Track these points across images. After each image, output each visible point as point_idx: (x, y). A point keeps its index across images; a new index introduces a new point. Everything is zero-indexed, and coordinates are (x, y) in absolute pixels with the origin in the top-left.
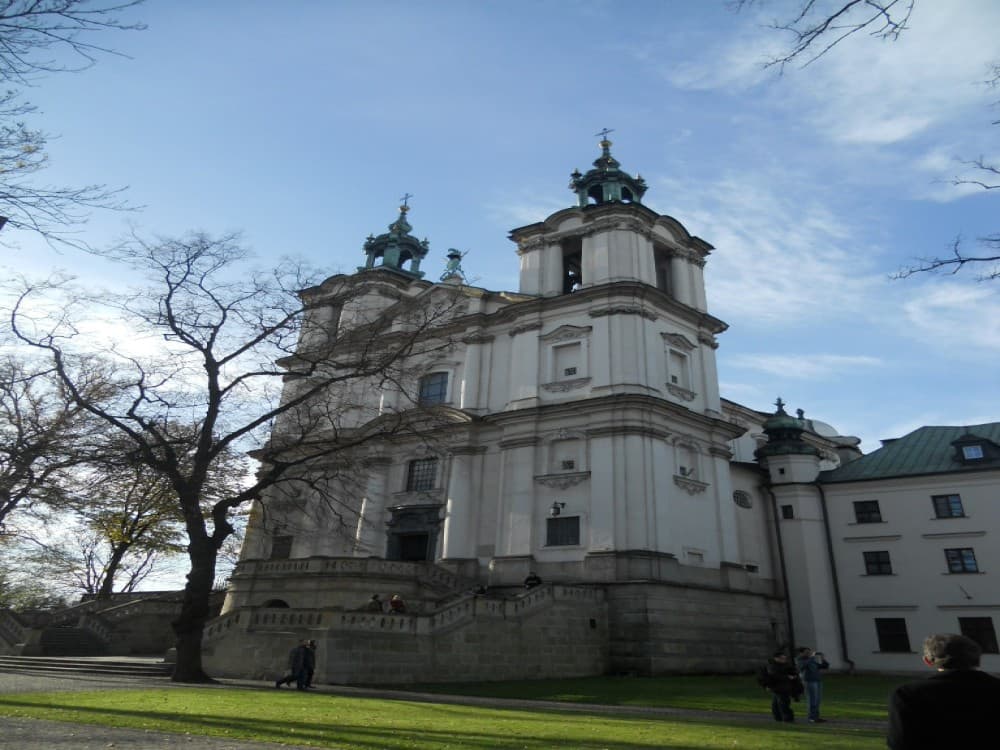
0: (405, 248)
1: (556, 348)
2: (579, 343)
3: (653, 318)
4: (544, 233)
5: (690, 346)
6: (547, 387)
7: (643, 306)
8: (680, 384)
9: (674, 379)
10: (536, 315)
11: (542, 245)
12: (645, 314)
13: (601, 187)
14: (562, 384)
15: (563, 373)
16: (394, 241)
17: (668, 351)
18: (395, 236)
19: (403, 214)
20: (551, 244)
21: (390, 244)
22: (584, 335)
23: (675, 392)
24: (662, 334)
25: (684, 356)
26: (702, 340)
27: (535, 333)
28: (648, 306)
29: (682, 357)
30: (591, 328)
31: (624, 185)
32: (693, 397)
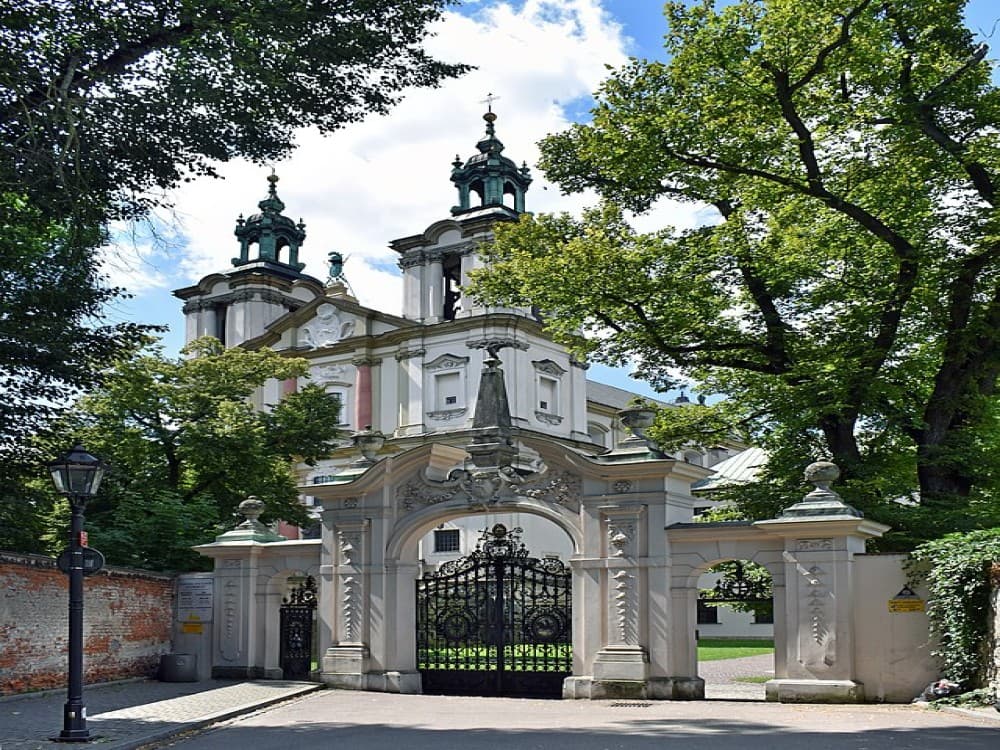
0: (281, 235)
1: (437, 377)
2: (458, 373)
3: (525, 348)
4: (424, 246)
5: (560, 371)
6: (432, 415)
7: (515, 337)
8: (548, 411)
9: (543, 405)
10: (418, 342)
11: (423, 259)
12: (516, 345)
13: (483, 183)
14: (444, 413)
15: (445, 401)
16: (268, 227)
17: (538, 379)
18: (268, 221)
19: (273, 187)
20: (431, 260)
21: (264, 232)
22: (463, 365)
23: (543, 419)
24: (533, 362)
25: (555, 382)
26: (573, 363)
27: (419, 359)
28: (521, 336)
29: (553, 382)
30: (468, 359)
31: (506, 180)
32: (560, 421)
